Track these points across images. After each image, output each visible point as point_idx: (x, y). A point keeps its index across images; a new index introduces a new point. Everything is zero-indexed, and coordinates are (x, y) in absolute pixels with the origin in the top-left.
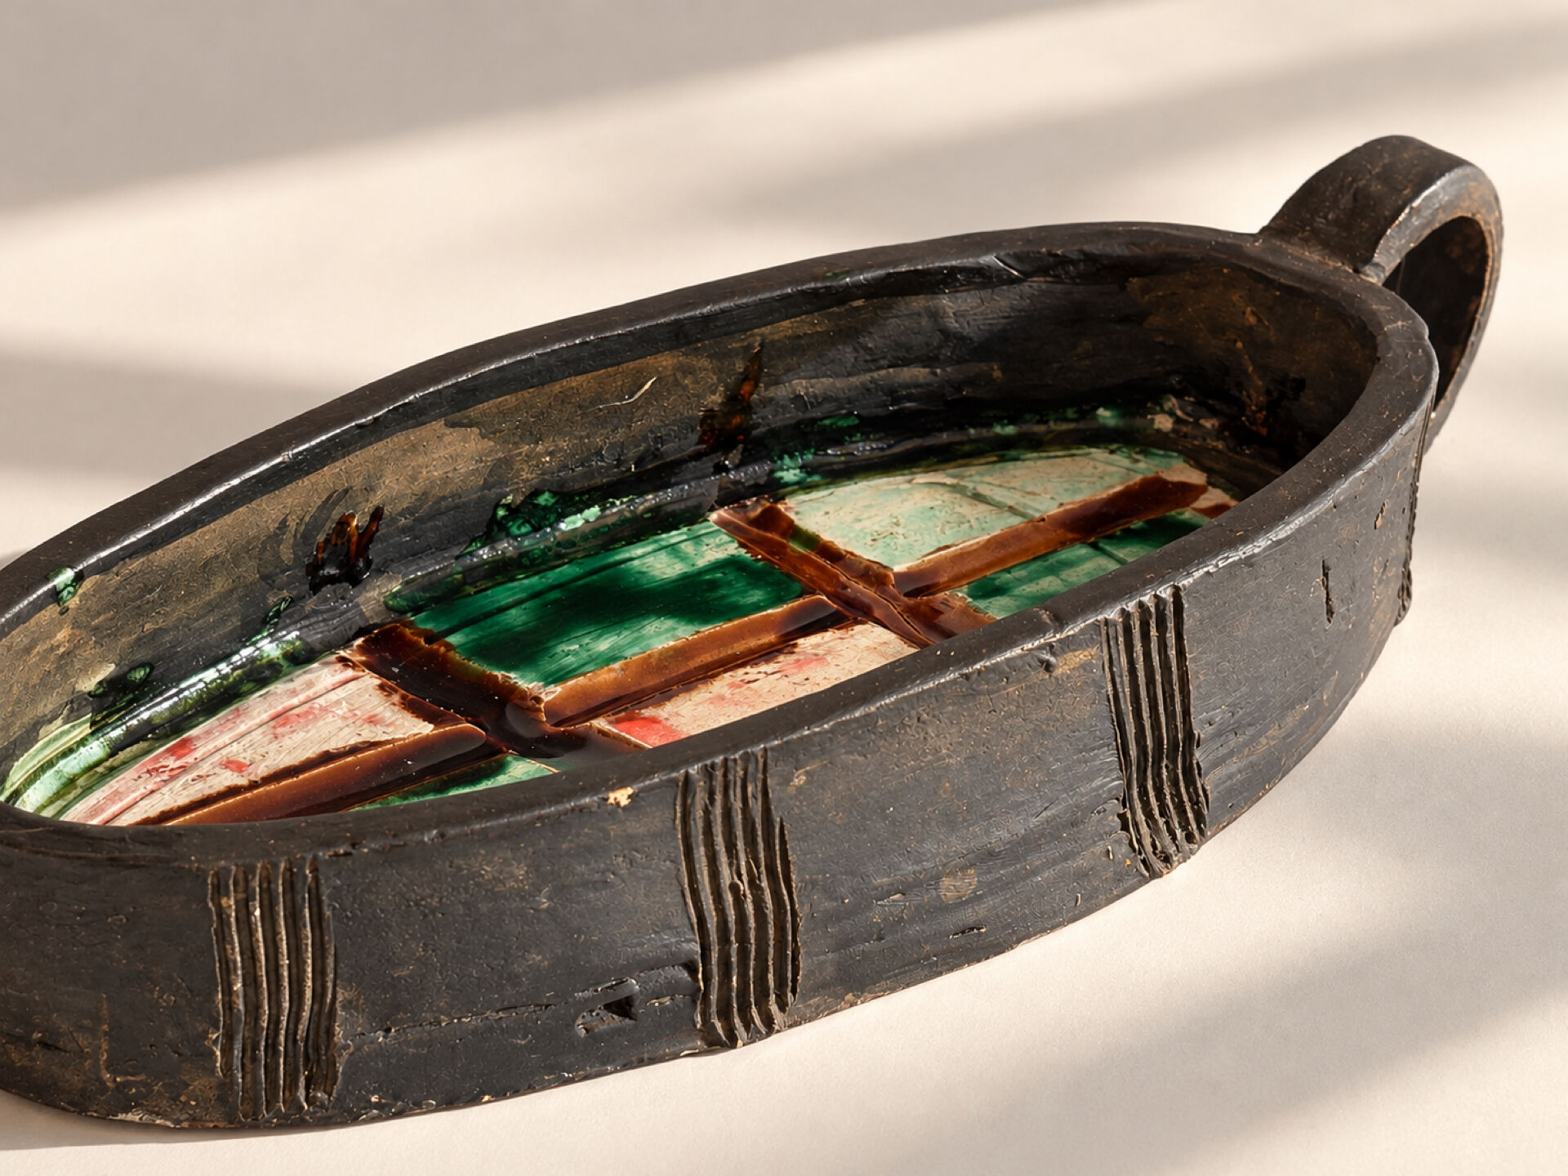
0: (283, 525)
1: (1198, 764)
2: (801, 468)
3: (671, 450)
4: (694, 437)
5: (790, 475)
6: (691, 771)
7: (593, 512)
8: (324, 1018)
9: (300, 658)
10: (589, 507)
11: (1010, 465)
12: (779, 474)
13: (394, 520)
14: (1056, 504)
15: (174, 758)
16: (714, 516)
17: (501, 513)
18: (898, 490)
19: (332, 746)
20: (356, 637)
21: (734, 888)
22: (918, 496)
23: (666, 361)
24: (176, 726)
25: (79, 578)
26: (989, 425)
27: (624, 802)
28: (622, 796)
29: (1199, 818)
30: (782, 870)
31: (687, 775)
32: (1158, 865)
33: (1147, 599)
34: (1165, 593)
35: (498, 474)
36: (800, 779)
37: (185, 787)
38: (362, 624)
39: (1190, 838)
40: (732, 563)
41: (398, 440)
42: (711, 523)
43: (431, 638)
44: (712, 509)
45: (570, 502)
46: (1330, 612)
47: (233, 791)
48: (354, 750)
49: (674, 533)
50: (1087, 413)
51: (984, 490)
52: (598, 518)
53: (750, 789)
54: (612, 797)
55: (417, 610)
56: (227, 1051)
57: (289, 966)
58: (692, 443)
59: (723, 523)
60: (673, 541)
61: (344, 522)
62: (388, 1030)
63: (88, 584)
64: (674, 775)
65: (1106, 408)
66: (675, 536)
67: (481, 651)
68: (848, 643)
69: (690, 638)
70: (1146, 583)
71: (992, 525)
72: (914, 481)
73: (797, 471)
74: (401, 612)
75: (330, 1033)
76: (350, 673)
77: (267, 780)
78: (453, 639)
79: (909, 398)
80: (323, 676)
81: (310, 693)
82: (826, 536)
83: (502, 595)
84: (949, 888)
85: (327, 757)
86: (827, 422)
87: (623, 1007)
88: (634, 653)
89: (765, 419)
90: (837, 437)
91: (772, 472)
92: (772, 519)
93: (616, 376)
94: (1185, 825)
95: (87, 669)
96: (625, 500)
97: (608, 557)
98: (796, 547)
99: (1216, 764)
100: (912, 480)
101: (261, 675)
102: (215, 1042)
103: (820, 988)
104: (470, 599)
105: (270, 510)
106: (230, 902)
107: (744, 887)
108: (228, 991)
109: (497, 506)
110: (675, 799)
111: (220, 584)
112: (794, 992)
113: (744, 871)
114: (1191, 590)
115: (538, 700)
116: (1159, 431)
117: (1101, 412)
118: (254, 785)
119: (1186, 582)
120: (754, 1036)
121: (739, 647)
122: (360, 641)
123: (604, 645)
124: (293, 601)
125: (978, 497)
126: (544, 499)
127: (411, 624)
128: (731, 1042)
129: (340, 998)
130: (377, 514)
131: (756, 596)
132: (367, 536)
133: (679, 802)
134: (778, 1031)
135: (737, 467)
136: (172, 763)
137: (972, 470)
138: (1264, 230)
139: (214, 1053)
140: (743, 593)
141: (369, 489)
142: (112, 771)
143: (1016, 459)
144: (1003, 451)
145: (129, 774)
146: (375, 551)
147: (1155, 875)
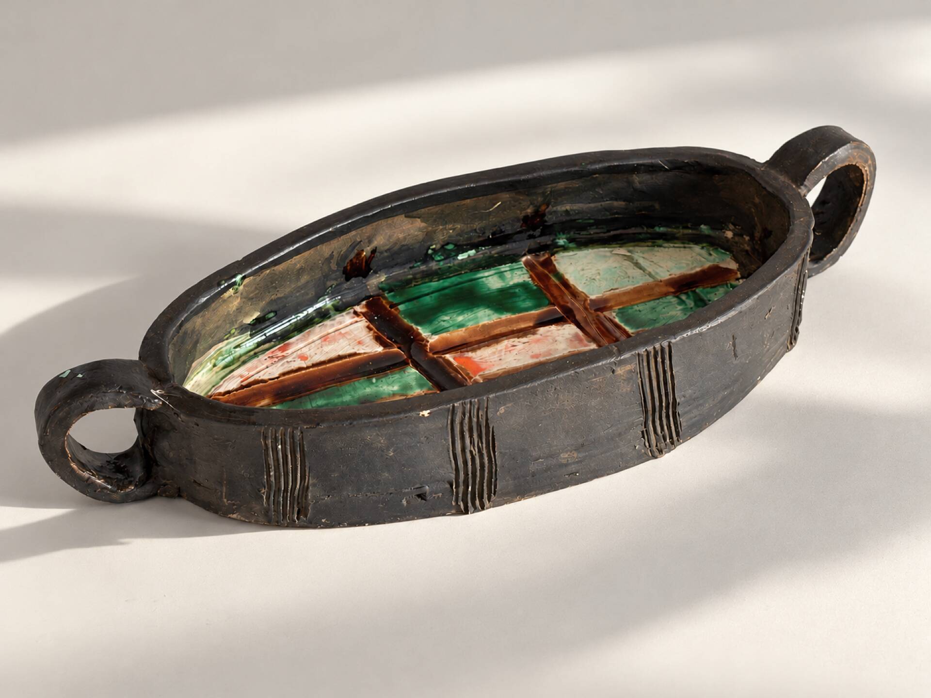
0: (332, 256)
1: (678, 413)
2: (567, 239)
3: (508, 229)
4: (519, 224)
5: (561, 242)
6: (456, 405)
7: (472, 252)
8: (305, 489)
9: (339, 309)
10: (471, 250)
11: (656, 249)
12: (557, 241)
13: (381, 253)
14: (668, 273)
15: (281, 352)
16: (524, 259)
17: (430, 252)
18: (605, 256)
19: (341, 353)
20: (363, 300)
21: (471, 452)
22: (612, 259)
23: (506, 196)
24: (285, 336)
25: (244, 278)
26: (653, 227)
27: (426, 415)
28: (426, 413)
29: (678, 434)
30: (492, 445)
31: (454, 406)
32: (657, 453)
33: (657, 346)
34: (665, 344)
35: (429, 236)
36: (502, 410)
37: (282, 365)
38: (368, 294)
39: (672, 443)
40: (524, 286)
41: (383, 222)
42: (522, 263)
43: (393, 306)
44: (525, 255)
45: (461, 249)
46: (735, 355)
47: (300, 369)
48: (351, 355)
49: (503, 266)
50: (696, 226)
51: (641, 261)
52: (475, 255)
53: (480, 413)
54: (421, 413)
55: (390, 291)
56: (268, 498)
57: (292, 468)
58: (518, 226)
59: (527, 264)
60: (503, 270)
61: (359, 254)
62: (329, 496)
63: (247, 281)
64: (448, 406)
65: (705, 225)
66: (504, 268)
67: (411, 315)
68: (561, 332)
69: (495, 321)
70: (658, 340)
71: (638, 280)
72: (613, 252)
73: (565, 240)
74: (383, 290)
75: (307, 496)
76: (356, 319)
77: (314, 365)
78: (401, 307)
79: (617, 213)
80: (346, 318)
81: (340, 326)
82: (567, 276)
83: (426, 288)
84: (564, 457)
85: (340, 358)
86: (580, 221)
87: (422, 496)
88: (470, 325)
89: (550, 219)
90: (583, 228)
91: (555, 239)
92: (548, 264)
93: (483, 201)
94: (671, 437)
95: (247, 314)
96: (487, 248)
97: (475, 275)
98: (554, 279)
99: (686, 413)
100: (612, 251)
101: (323, 315)
102: (264, 493)
103: (507, 494)
104: (411, 289)
105: (325, 249)
106: (269, 442)
107: (476, 452)
108: (269, 476)
109: (429, 248)
110: (448, 415)
111: (305, 279)
112: (494, 494)
113: (476, 445)
114: (676, 343)
115: (428, 342)
116: (726, 237)
117: (702, 226)
118: (308, 368)
119: (673, 341)
120: (476, 510)
121: (515, 327)
122: (364, 303)
123: (460, 318)
124: (337, 285)
125: (637, 265)
126: (450, 247)
127: (385, 298)
128: (466, 512)
129: (311, 482)
130: (374, 251)
131: (528, 304)
132: (369, 260)
133: (450, 417)
134: (487, 508)
135: (540, 236)
136: (280, 354)
137: (637, 249)
138: (767, 162)
139: (263, 497)
140: (524, 300)
141: (370, 242)
142: (256, 355)
143: (660, 246)
144: (655, 240)
145: (262, 357)
146: (373, 265)
147: (654, 457)
